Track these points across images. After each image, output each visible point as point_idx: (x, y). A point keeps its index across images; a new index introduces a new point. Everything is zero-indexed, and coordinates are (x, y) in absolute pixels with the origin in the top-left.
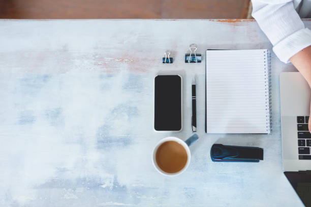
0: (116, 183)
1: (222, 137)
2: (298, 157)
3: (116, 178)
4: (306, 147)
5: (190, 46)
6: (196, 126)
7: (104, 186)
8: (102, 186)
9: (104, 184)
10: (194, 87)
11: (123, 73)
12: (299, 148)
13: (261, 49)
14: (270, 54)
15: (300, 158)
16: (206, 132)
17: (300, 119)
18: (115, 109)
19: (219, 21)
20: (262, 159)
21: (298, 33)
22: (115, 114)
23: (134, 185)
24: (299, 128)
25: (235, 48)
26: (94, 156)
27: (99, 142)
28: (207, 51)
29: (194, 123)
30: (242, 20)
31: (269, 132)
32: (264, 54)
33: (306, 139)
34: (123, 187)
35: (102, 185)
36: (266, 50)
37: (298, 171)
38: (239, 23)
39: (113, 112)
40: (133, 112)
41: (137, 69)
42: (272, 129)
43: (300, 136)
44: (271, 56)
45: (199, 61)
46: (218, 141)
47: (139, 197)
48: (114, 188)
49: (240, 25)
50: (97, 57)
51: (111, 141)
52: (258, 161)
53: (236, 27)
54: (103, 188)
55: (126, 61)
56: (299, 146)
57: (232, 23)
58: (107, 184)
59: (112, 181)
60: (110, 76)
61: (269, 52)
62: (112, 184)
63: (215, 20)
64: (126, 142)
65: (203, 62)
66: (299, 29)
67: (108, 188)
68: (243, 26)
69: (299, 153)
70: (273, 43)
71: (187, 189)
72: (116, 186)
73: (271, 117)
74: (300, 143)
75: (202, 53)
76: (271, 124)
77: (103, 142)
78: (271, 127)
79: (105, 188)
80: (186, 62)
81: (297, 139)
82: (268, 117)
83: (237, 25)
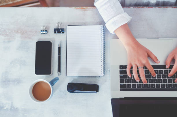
0: (12, 106)
1: (76, 78)
2: (119, 90)
3: (12, 103)
4: (124, 83)
5: (58, 23)
6: (60, 72)
7: (5, 108)
8: (4, 108)
9: (5, 107)
10: (59, 48)
11: (17, 40)
12: (120, 84)
13: (100, 25)
14: (105, 28)
15: (121, 90)
16: (66, 75)
17: (121, 67)
18: (12, 62)
19: (75, 8)
20: (98, 91)
21: (119, 16)
22: (12, 64)
23: (23, 108)
24: (121, 73)
25: (85, 24)
27: (2, 81)
28: (68, 26)
29: (59, 70)
30: (89, 8)
31: (103, 75)
32: (101, 28)
33: (124, 79)
34: (17, 109)
35: (4, 107)
36: (102, 26)
37: (119, 98)
38: (87, 9)
40: (23, 63)
41: (26, 37)
43: (121, 77)
44: (105, 30)
45: (63, 33)
46: (73, 81)
47: (26, 114)
48: (11, 109)
49: (88, 11)
50: (2, 30)
51: (9, 81)
53: (86, 12)
55: (19, 33)
57: (83, 9)
58: (7, 107)
59: (10, 105)
60: (9, 42)
62: (10, 107)
63: (73, 7)
64: (18, 81)
65: (65, 33)
66: (119, 14)
67: (7, 109)
68: (89, 11)
69: (120, 87)
70: (105, 22)
71: (54, 109)
72: (12, 108)
73: (104, 66)
74: (121, 81)
75: (65, 28)
76: (104, 70)
77: (4, 82)
78: (104, 72)
79: (5, 109)
80: (55, 33)
81: (119, 79)
82: (103, 66)
83: (86, 11)
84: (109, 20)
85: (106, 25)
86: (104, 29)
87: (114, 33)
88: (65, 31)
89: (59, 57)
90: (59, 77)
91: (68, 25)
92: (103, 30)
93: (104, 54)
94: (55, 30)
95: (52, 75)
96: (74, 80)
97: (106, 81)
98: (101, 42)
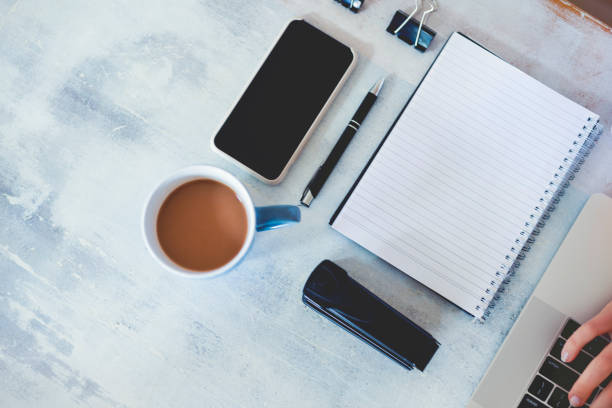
0: (44, 210)
1: (363, 257)
3: (52, 197)
4: (545, 403)
6: (315, 195)
7: (13, 200)
8: (9, 197)
9: (18, 196)
10: (370, 101)
12: (526, 396)
13: (586, 107)
14: (600, 133)
16: (331, 223)
18: (153, 38)
20: (422, 368)
22: (147, 49)
23: (83, 242)
25: (528, 68)
26: (35, 116)
27: (67, 90)
28: (456, 35)
29: (316, 186)
30: (583, 14)
31: (479, 314)
32: (587, 124)
33: (556, 386)
34: (57, 230)
35: (11, 194)
36: (595, 117)
38: (572, 16)
39: (144, 41)
40: (191, 69)
42: (492, 311)
43: (546, 368)
45: (421, 49)
46: (346, 261)
47: (78, 277)
48: (34, 218)
49: (572, 23)
51: (94, 106)
52: (409, 367)
53: (560, 22)
54: (7, 203)
56: (529, 390)
58: (25, 200)
59: (40, 202)
61: (600, 126)
62: (34, 208)
64: (127, 128)
65: (429, 56)
67: (19, 210)
68: (576, 29)
71: (200, 326)
72: (41, 219)
73: (506, 282)
74: (537, 386)
75: (440, 34)
76: (496, 298)
77: (76, 97)
78: (492, 305)
79: (12, 206)
80: (391, 30)
81: (535, 372)
82: (501, 278)
83: (564, 18)
86: (596, 133)
88: (433, 50)
89: (348, 136)
90: (303, 210)
91: (459, 33)
92: (590, 135)
93: (535, 233)
94: (399, 17)
95: (272, 185)
96: (353, 260)
97: (473, 346)
98: (553, 179)
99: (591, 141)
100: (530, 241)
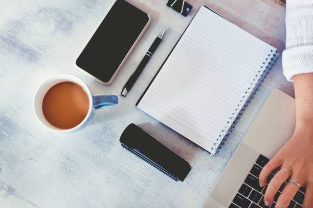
1: (153, 123)
2: (229, 205)
4: (248, 198)
6: (128, 90)
10: (158, 42)
12: (238, 194)
13: (271, 45)
16: (137, 105)
17: (262, 160)
18: (45, 9)
20: (182, 180)
22: (42, 15)
23: (8, 115)
24: (253, 170)
25: (240, 24)
28: (203, 7)
29: (129, 86)
31: (213, 152)
32: (270, 53)
33: (253, 189)
36: (275, 49)
39: (40, 11)
40: (65, 24)
42: (220, 150)
43: (248, 180)
44: (275, 63)
46: (145, 124)
47: (4, 133)
51: (14, 45)
52: (176, 180)
56: (239, 191)
61: (277, 55)
64: (30, 55)
65: (188, 18)
69: (234, 201)
70: (287, 45)
71: (68, 159)
73: (227, 135)
74: (243, 189)
75: (195, 6)
76: (222, 143)
78: (220, 147)
80: (169, 5)
81: (242, 182)
82: (225, 133)
84: (298, 45)
85: (284, 53)
86: (275, 58)
87: (292, 81)
88: (190, 15)
89: (146, 60)
90: (120, 99)
91: (205, 6)
92: (272, 59)
93: (243, 110)
95: (106, 86)
96: (148, 124)
97: (210, 169)
98: (252, 82)
99: (272, 62)
100: (240, 114)
